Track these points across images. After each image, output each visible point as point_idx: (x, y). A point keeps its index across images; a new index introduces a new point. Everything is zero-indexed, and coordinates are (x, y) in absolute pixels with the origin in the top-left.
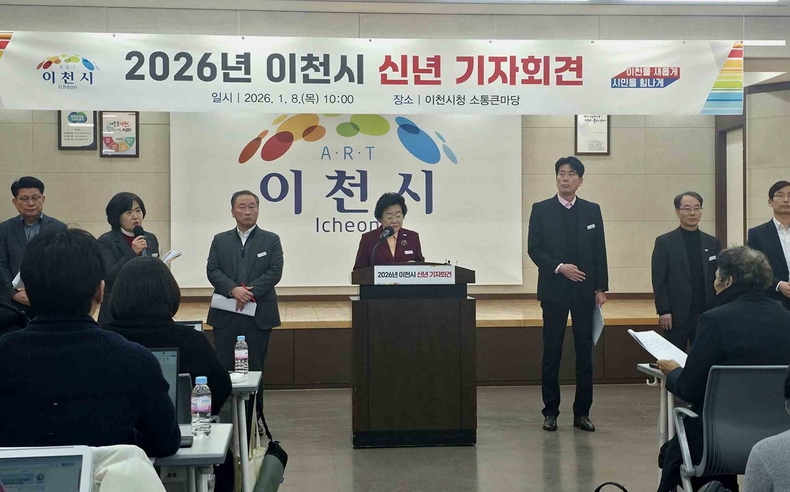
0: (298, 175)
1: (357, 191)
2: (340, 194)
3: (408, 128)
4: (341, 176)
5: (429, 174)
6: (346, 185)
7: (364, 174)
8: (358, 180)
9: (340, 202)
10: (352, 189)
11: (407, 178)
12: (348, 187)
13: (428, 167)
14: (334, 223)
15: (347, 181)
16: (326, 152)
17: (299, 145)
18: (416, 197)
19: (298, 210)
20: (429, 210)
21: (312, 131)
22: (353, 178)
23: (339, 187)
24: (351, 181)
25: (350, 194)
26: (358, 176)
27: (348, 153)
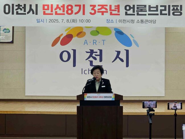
0: (74, 51)
1: (98, 58)
2: (91, 59)
3: (119, 33)
4: (92, 52)
5: (127, 51)
6: (94, 55)
7: (101, 51)
8: (98, 53)
9: (91, 62)
10: (96, 57)
11: (119, 53)
12: (95, 56)
13: (127, 48)
14: (89, 70)
15: (94, 54)
16: (86, 42)
17: (75, 39)
18: (122, 60)
19: (74, 65)
20: (127, 65)
21: (80, 33)
22: (97, 52)
23: (91, 56)
24: (96, 54)
25: (95, 59)
26: (98, 52)
27: (95, 42)
